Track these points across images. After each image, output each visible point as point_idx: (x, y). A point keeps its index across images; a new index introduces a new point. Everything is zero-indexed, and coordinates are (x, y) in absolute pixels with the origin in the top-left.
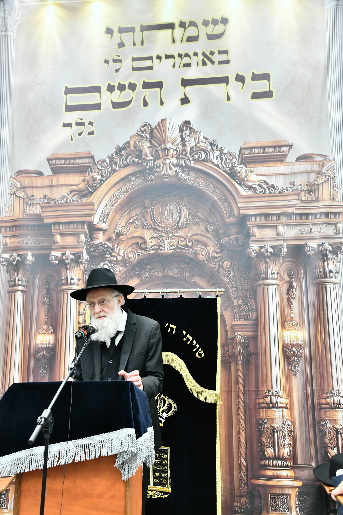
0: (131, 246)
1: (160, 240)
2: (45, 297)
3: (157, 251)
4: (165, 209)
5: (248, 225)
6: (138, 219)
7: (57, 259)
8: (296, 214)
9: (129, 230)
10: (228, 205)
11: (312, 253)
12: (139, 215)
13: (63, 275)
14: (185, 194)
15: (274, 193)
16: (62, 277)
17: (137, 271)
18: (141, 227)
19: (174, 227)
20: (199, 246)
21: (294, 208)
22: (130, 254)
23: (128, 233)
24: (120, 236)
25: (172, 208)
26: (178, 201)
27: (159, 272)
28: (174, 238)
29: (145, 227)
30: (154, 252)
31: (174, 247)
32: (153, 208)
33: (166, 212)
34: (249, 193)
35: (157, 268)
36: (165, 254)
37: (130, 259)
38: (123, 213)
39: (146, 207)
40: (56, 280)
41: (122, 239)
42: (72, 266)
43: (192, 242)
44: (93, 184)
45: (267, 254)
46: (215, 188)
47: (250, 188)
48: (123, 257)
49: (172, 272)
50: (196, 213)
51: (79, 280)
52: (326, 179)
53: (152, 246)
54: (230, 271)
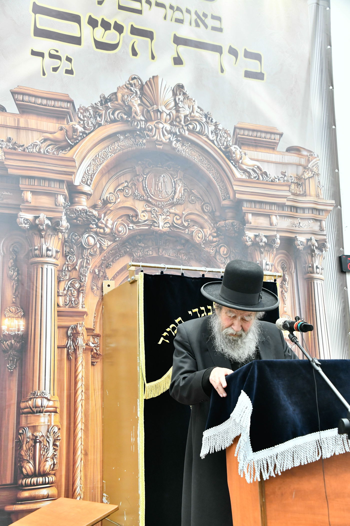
0: (121, 218)
1: (153, 215)
2: (12, 270)
3: (151, 227)
4: (159, 180)
5: (244, 211)
6: (129, 187)
7: (27, 222)
8: (288, 206)
9: (119, 198)
10: (224, 187)
11: (301, 248)
12: (130, 182)
13: (36, 244)
14: (180, 167)
15: (267, 181)
16: (35, 246)
17: (128, 248)
18: (132, 197)
19: (168, 202)
20: (196, 227)
21: (286, 200)
22: (120, 227)
23: (117, 202)
24: (107, 204)
25: (166, 180)
26: (172, 173)
27: (154, 252)
28: (169, 214)
29: (137, 197)
30: (147, 228)
31: (169, 225)
32: (145, 176)
33: (160, 184)
34: (244, 177)
35: (151, 246)
36: (160, 231)
37: (120, 233)
38: (110, 177)
39: (138, 174)
40: (27, 249)
41: (110, 209)
42: (48, 233)
43: (188, 222)
44: (73, 135)
45: (262, 243)
46: (210, 166)
47: (245, 171)
48: (112, 229)
49: (168, 253)
50: (191, 190)
51: (57, 252)
52: (312, 175)
53: (145, 221)
54: (226, 258)
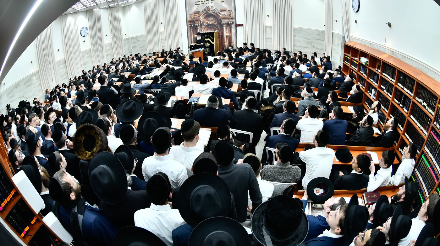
2: (195, 30)
5: (221, 20)
7: (196, 25)
8: (228, 19)
10: (219, 17)
11: (230, 24)
15: (225, 16)
16: (197, 28)
19: (211, 20)
20: (215, 23)
26: (212, 17)
27: (210, 27)
30: (209, 24)
31: (212, 23)
38: (204, 19)
39: (207, 18)
41: (205, 22)
44: (200, 15)
45: (224, 24)
46: (217, 15)
47: (221, 15)
52: (232, 14)
54: (219, 26)
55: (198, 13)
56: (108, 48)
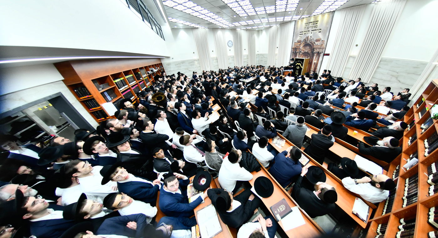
0: (303, 51)
21: (319, 47)
33: (307, 47)
46: (312, 44)
55: (300, 42)
56: (245, 58)
